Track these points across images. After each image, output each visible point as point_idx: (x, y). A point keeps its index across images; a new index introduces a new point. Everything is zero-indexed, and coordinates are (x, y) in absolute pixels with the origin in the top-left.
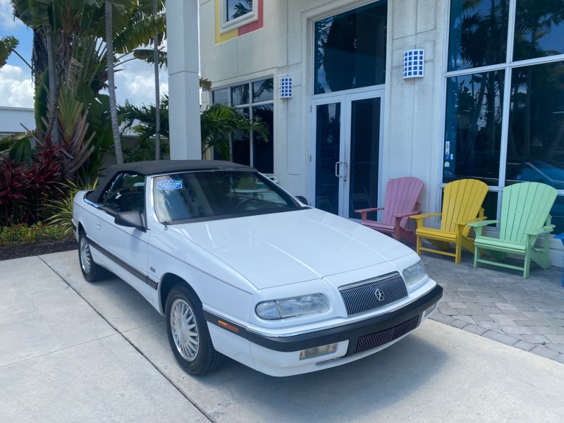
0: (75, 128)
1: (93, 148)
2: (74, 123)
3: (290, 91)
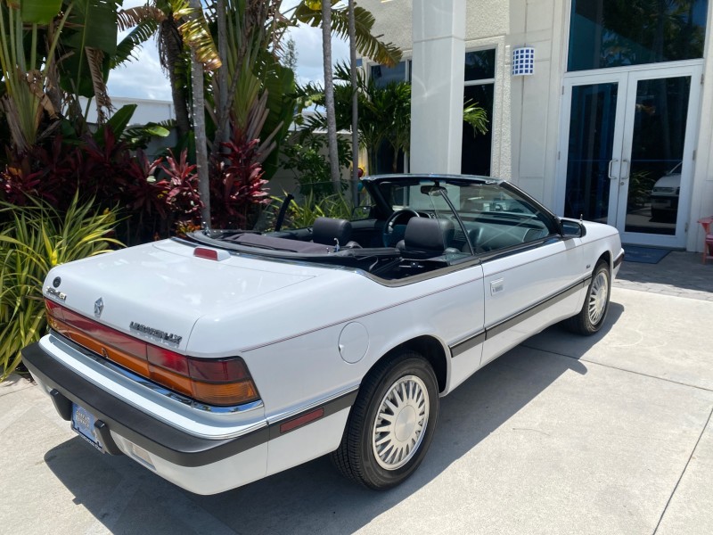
0: (250, 114)
1: (274, 144)
2: (249, 107)
3: (532, 66)
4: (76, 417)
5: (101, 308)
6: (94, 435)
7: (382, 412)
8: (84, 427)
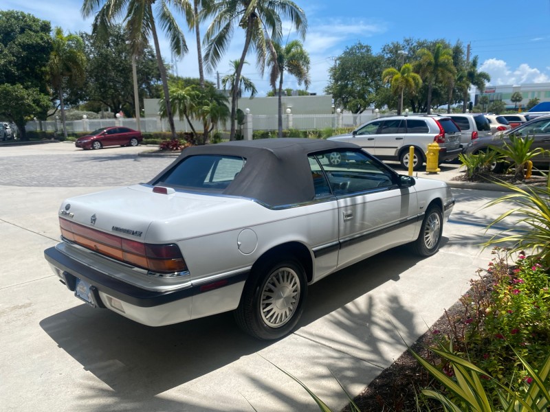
4: (78, 289)
5: (95, 220)
6: (88, 298)
7: (265, 291)
8: (82, 293)
